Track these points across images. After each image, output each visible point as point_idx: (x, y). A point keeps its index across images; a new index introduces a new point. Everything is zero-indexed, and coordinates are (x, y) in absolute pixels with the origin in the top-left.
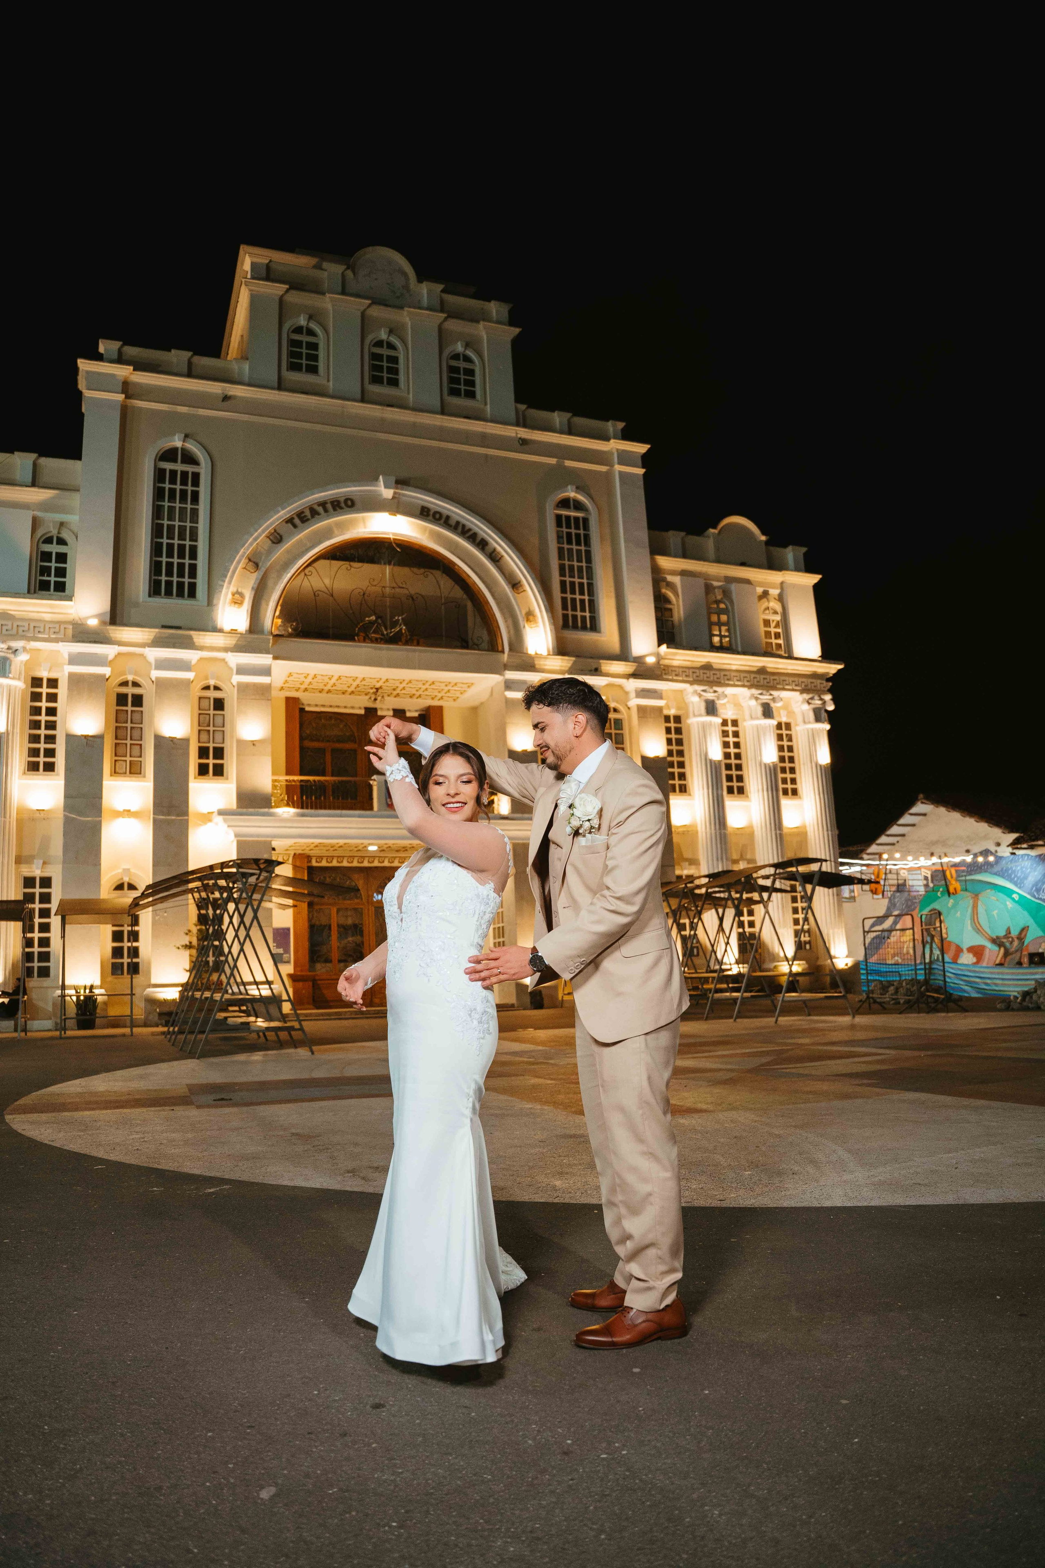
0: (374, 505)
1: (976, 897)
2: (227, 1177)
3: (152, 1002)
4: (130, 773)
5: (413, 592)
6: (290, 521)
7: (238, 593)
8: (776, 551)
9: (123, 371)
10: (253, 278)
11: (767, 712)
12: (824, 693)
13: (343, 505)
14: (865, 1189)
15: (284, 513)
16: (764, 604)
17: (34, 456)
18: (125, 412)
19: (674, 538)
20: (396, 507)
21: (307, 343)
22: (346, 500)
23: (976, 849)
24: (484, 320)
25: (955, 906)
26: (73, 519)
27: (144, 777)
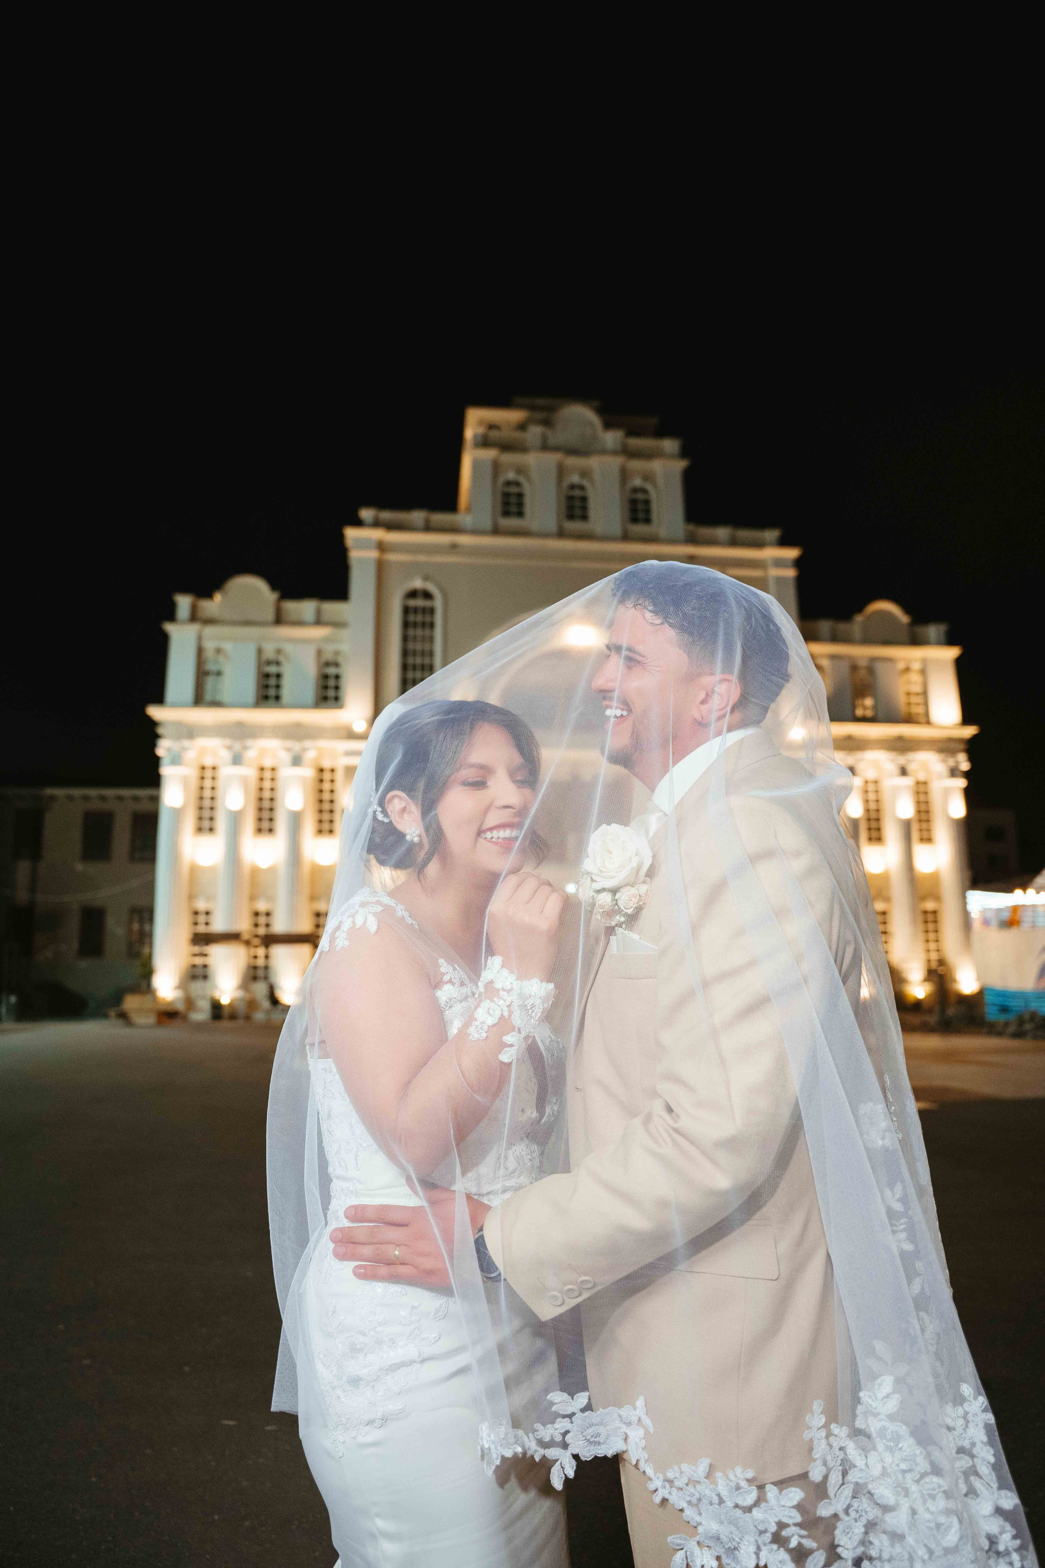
8: (920, 629)
9: (378, 534)
10: (475, 447)
11: (904, 772)
12: (960, 754)
16: (906, 677)
17: (317, 601)
18: (380, 564)
19: (824, 626)
21: (515, 493)
24: (658, 456)
26: (345, 647)
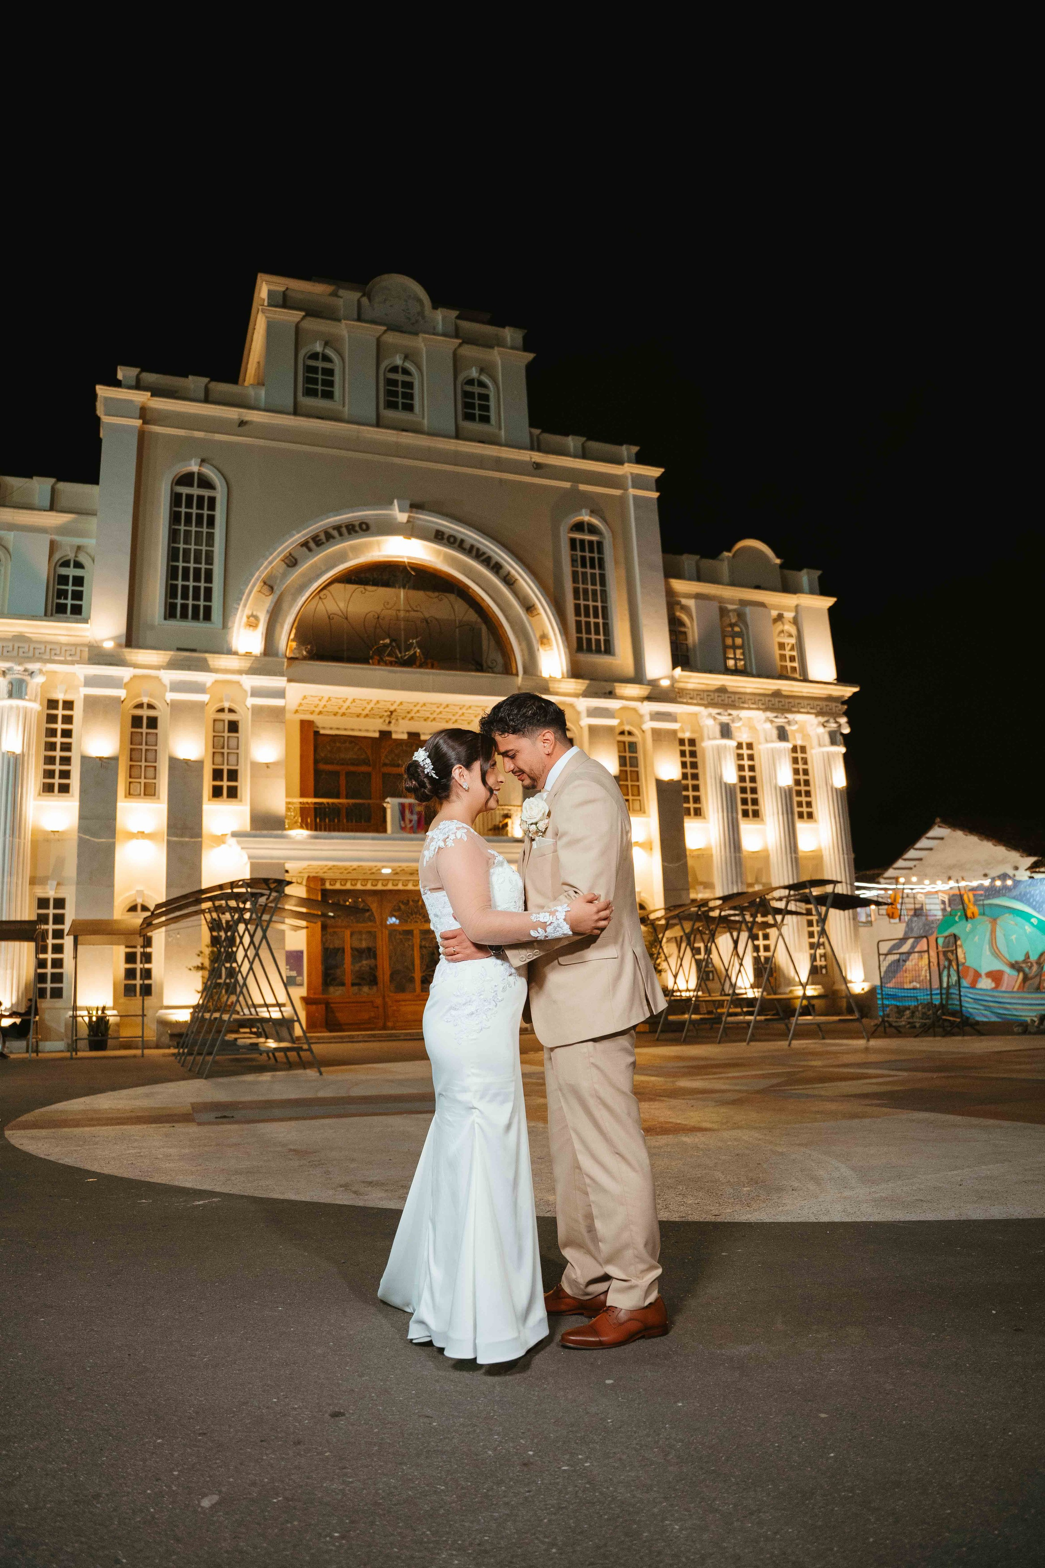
0: (389, 528)
1: (994, 921)
2: (218, 1190)
3: (164, 1023)
4: (145, 795)
5: (427, 616)
6: (305, 544)
7: (252, 616)
8: (791, 574)
9: (141, 397)
10: (270, 305)
11: (782, 735)
12: (839, 716)
13: (357, 528)
14: (865, 1205)
15: (299, 537)
16: (779, 627)
17: (52, 481)
18: (142, 436)
19: (689, 561)
20: (411, 531)
21: (323, 368)
22: (361, 525)
23: (994, 873)
24: (499, 345)
25: (973, 930)
26: (90, 543)
27: (159, 798)
